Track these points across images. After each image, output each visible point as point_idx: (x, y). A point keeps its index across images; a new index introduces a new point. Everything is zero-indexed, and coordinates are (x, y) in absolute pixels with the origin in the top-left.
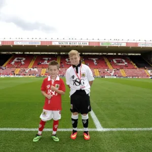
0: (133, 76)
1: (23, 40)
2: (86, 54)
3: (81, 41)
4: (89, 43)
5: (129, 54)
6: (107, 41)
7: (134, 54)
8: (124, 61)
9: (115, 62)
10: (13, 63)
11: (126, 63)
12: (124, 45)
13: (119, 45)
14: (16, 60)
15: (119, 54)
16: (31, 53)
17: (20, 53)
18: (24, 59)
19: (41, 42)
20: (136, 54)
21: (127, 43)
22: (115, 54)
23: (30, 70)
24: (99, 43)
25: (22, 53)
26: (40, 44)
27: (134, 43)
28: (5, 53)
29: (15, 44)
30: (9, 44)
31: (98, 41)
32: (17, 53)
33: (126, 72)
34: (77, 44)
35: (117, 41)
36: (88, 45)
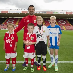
0: (69, 30)
1: (13, 10)
2: (45, 18)
3: (43, 11)
4: (47, 12)
5: (67, 18)
6: (56, 11)
7: (70, 18)
8: (65, 22)
9: (60, 22)
10: (7, 22)
11: (66, 23)
12: (65, 13)
13: (62, 14)
14: (9, 21)
15: (62, 18)
16: (17, 17)
17: (11, 17)
18: (13, 20)
19: (22, 11)
20: (71, 18)
21: (66, 12)
22: (60, 18)
23: (17, 26)
24: (52, 12)
25: (12, 17)
26: (21, 13)
27: (70, 12)
28: (3, 17)
29: (8, 12)
30: (5, 13)
31: (51, 11)
32: (9, 17)
33: (65, 28)
34: (41, 13)
35: (61, 11)
36: (46, 13)
